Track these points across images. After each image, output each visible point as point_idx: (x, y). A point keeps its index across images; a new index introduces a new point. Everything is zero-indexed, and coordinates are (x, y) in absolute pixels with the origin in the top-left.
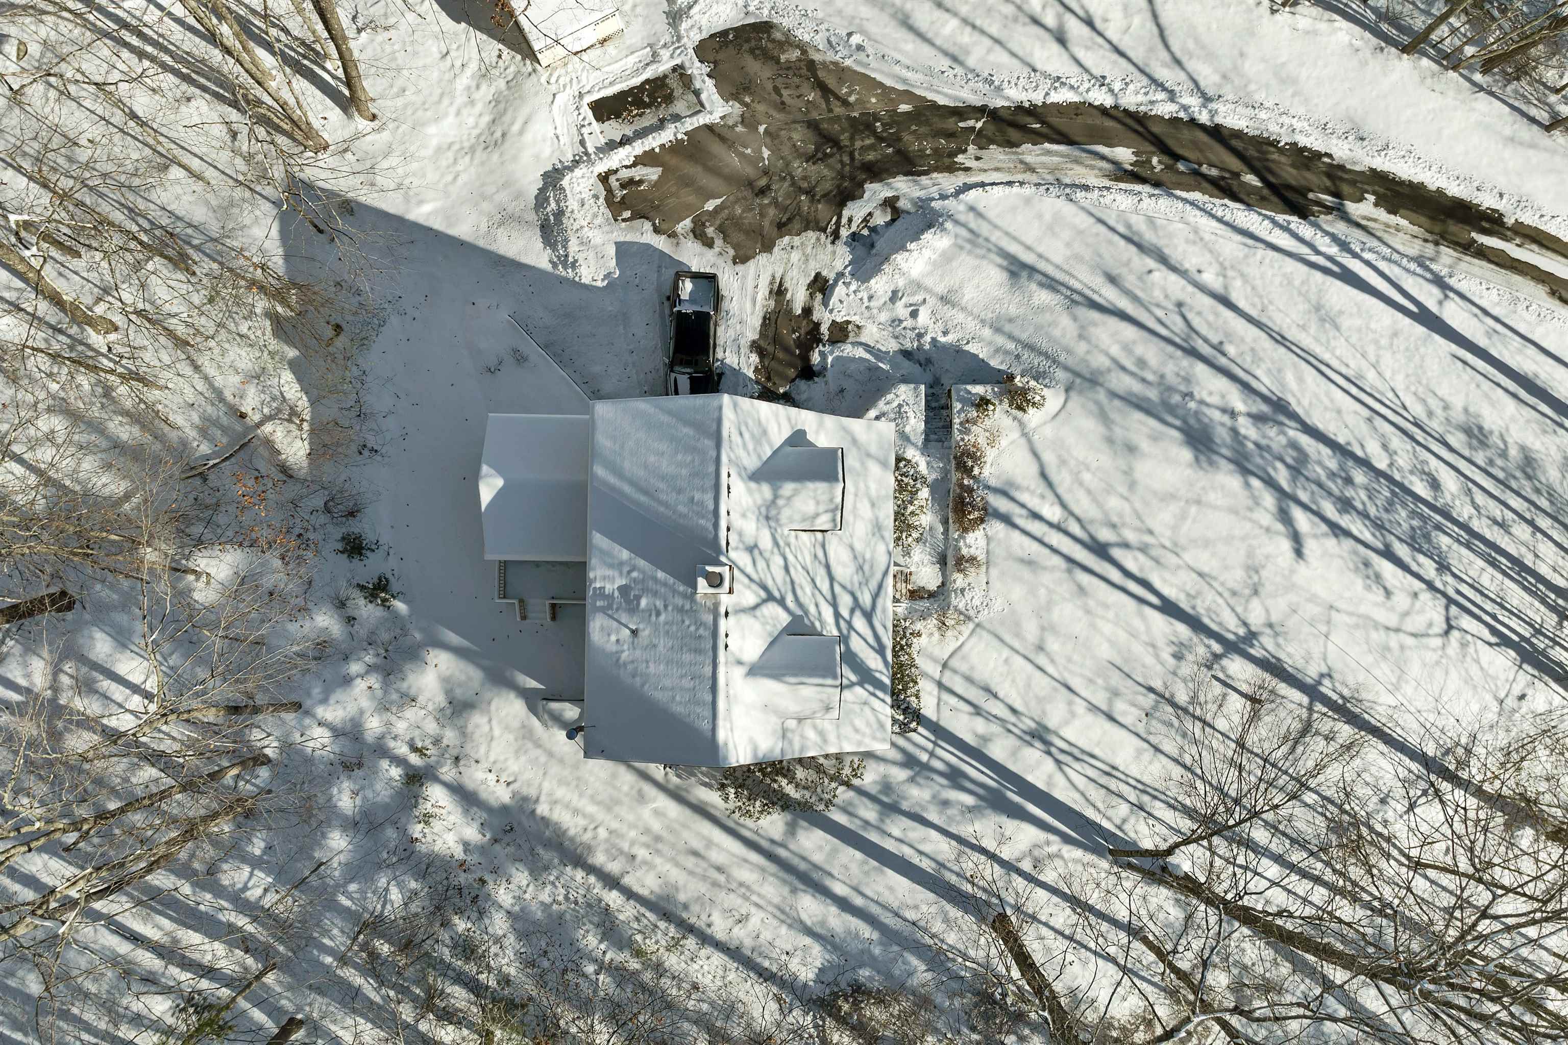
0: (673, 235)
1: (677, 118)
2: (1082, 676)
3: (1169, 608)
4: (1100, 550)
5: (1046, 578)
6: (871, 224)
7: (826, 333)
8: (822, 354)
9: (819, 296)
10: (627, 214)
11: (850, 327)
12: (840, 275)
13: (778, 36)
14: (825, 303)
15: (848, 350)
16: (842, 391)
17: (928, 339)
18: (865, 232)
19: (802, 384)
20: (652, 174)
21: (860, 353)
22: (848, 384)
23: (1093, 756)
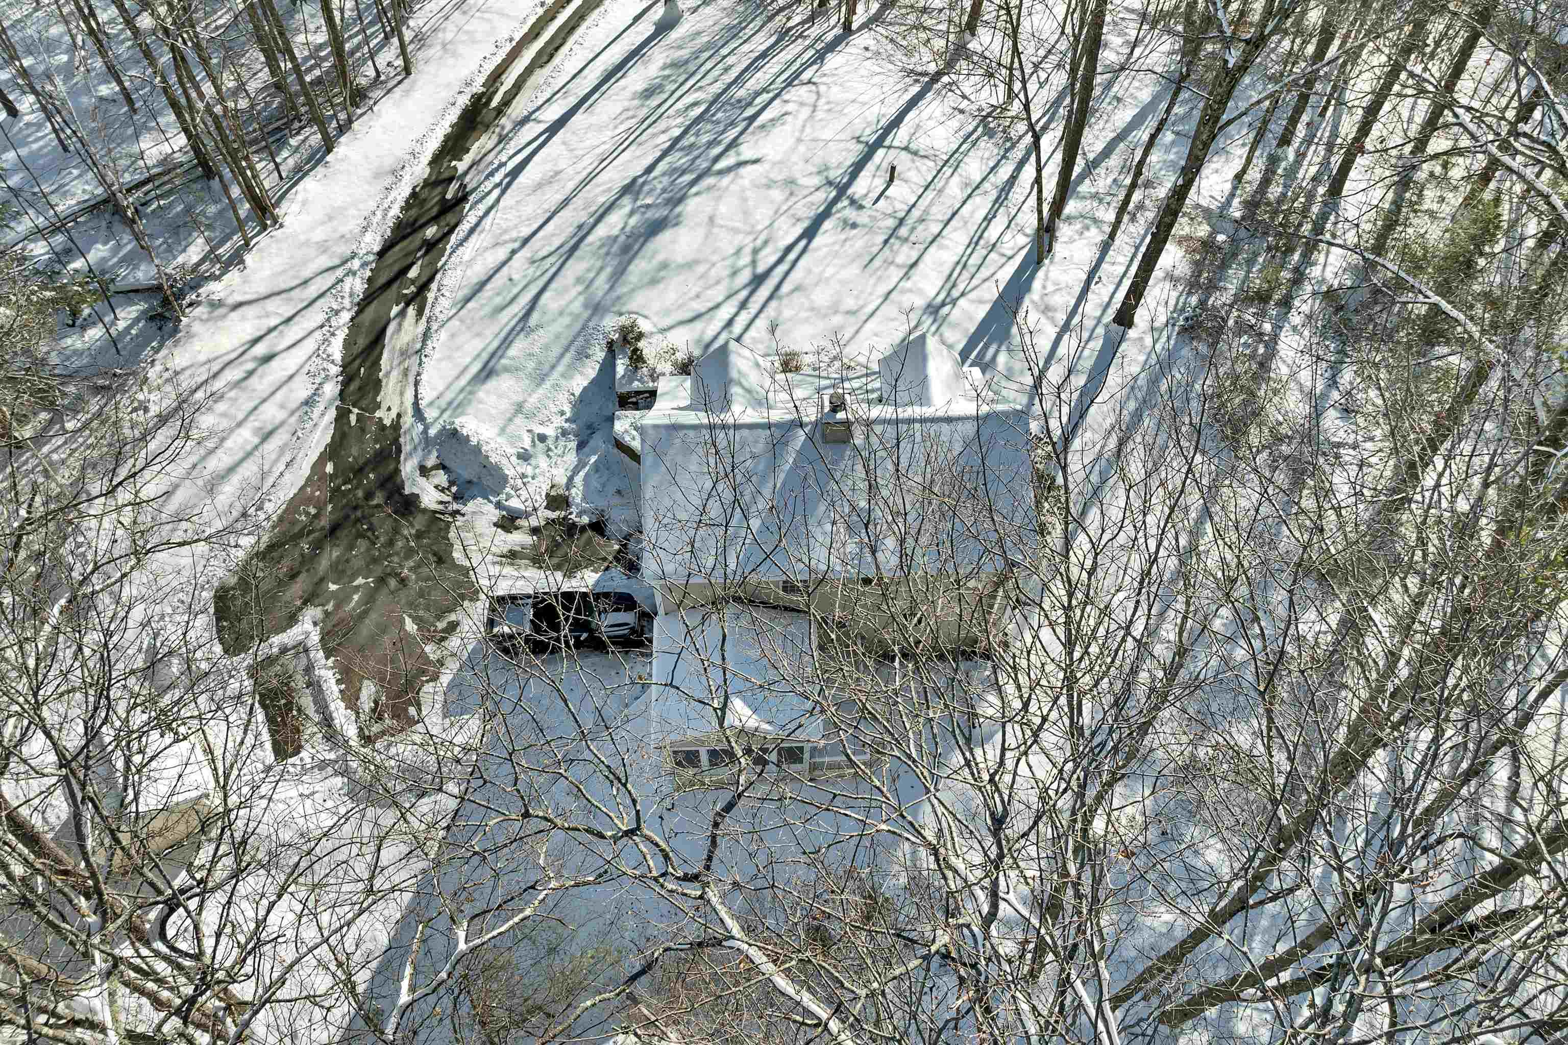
0: (441, 663)
1: (309, 669)
2: (875, 285)
3: (810, 233)
4: (758, 280)
5: (787, 313)
6: (446, 485)
7: (557, 513)
8: (580, 515)
9: (519, 522)
10: (412, 711)
11: (553, 493)
12: (498, 505)
13: (233, 581)
14: (527, 515)
15: (576, 494)
16: (619, 492)
17: (567, 425)
18: (454, 489)
19: (611, 528)
20: (368, 691)
21: (579, 479)
22: (611, 489)
23: (950, 275)
